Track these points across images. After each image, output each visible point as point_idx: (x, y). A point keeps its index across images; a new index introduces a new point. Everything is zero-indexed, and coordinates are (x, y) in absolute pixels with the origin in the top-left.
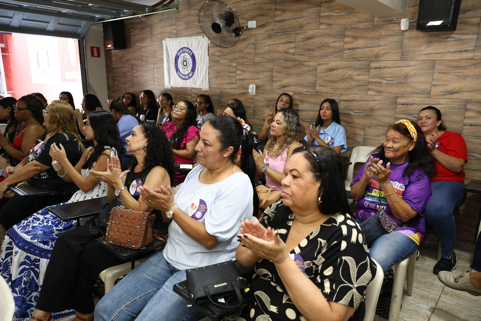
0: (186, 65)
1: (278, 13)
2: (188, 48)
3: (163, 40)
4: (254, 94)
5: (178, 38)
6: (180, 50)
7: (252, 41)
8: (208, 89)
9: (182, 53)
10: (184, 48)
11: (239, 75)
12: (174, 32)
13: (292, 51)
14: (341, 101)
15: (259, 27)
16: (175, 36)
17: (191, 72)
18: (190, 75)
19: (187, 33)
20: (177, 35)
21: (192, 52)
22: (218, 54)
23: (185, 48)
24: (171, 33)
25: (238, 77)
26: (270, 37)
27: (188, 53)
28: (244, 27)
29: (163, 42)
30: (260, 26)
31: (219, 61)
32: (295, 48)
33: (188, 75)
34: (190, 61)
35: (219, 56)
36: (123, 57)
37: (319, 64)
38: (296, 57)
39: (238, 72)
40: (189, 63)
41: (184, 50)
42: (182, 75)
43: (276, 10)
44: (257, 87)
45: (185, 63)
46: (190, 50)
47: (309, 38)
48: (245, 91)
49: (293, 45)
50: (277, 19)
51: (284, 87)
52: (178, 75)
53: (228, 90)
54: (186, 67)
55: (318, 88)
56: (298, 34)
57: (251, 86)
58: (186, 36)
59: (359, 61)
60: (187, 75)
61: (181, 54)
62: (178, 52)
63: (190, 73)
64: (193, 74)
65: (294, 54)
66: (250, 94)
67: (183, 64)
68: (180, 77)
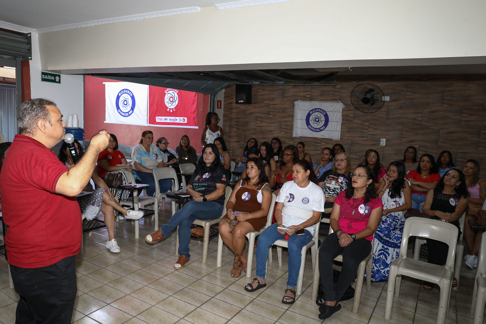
0: (318, 121)
1: (408, 93)
2: (321, 109)
3: (295, 101)
4: (384, 145)
5: (313, 101)
6: (313, 110)
7: (384, 109)
8: (340, 140)
9: (315, 112)
10: (317, 109)
11: (370, 131)
12: (309, 96)
13: (420, 119)
14: (458, 153)
15: (391, 101)
16: (309, 99)
17: (323, 126)
18: (321, 129)
19: (322, 98)
20: (311, 99)
21: (325, 112)
22: (352, 115)
23: (319, 109)
24: (304, 97)
25: (369, 133)
26: (401, 108)
27: (322, 113)
28: (378, 100)
29: (296, 103)
30: (393, 100)
31: (352, 121)
32: (422, 117)
33: (320, 128)
34: (323, 119)
35: (353, 117)
36: (246, 110)
37: (441, 129)
38: (423, 123)
39: (370, 129)
40: (322, 120)
41: (317, 110)
42: (314, 128)
43: (407, 91)
44: (387, 141)
45: (317, 120)
46: (323, 110)
47: (434, 112)
48: (376, 143)
49: (421, 115)
50: (407, 97)
51: (411, 141)
52: (309, 128)
53: (359, 141)
54: (318, 123)
55: (439, 144)
56: (425, 108)
57: (382, 140)
58: (321, 100)
59: (473, 128)
60: (318, 129)
61: (313, 113)
62: (310, 111)
63: (321, 127)
64: (325, 128)
65: (421, 121)
66: (381, 145)
67: (315, 120)
68: (311, 129)
